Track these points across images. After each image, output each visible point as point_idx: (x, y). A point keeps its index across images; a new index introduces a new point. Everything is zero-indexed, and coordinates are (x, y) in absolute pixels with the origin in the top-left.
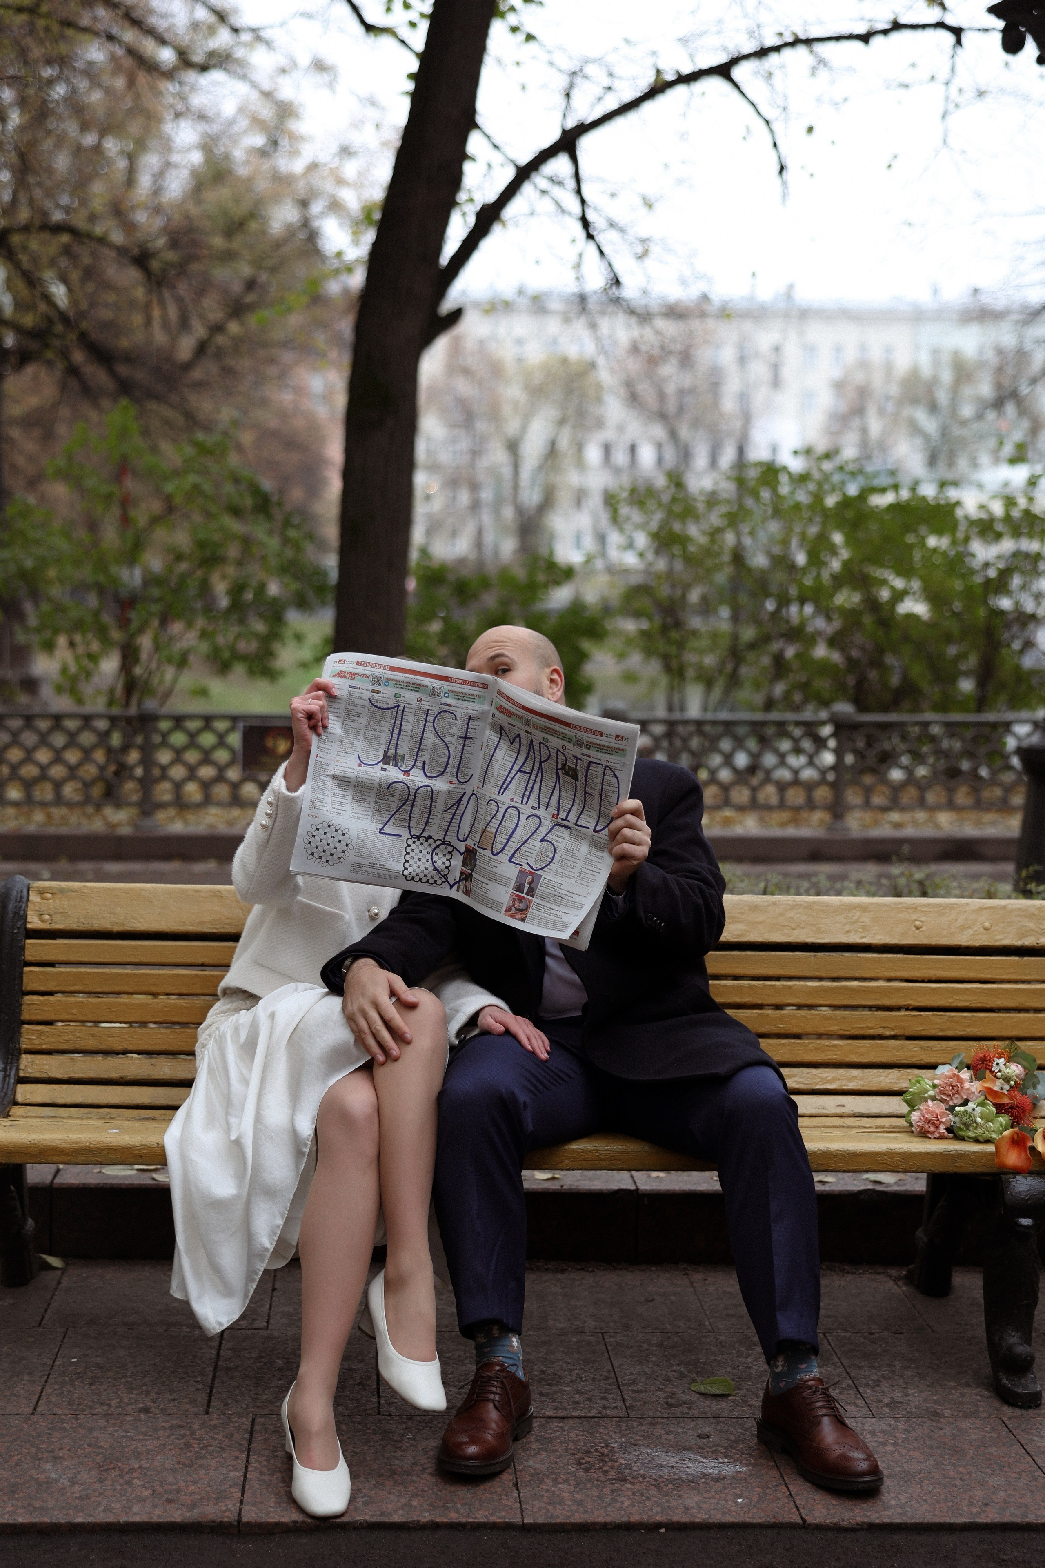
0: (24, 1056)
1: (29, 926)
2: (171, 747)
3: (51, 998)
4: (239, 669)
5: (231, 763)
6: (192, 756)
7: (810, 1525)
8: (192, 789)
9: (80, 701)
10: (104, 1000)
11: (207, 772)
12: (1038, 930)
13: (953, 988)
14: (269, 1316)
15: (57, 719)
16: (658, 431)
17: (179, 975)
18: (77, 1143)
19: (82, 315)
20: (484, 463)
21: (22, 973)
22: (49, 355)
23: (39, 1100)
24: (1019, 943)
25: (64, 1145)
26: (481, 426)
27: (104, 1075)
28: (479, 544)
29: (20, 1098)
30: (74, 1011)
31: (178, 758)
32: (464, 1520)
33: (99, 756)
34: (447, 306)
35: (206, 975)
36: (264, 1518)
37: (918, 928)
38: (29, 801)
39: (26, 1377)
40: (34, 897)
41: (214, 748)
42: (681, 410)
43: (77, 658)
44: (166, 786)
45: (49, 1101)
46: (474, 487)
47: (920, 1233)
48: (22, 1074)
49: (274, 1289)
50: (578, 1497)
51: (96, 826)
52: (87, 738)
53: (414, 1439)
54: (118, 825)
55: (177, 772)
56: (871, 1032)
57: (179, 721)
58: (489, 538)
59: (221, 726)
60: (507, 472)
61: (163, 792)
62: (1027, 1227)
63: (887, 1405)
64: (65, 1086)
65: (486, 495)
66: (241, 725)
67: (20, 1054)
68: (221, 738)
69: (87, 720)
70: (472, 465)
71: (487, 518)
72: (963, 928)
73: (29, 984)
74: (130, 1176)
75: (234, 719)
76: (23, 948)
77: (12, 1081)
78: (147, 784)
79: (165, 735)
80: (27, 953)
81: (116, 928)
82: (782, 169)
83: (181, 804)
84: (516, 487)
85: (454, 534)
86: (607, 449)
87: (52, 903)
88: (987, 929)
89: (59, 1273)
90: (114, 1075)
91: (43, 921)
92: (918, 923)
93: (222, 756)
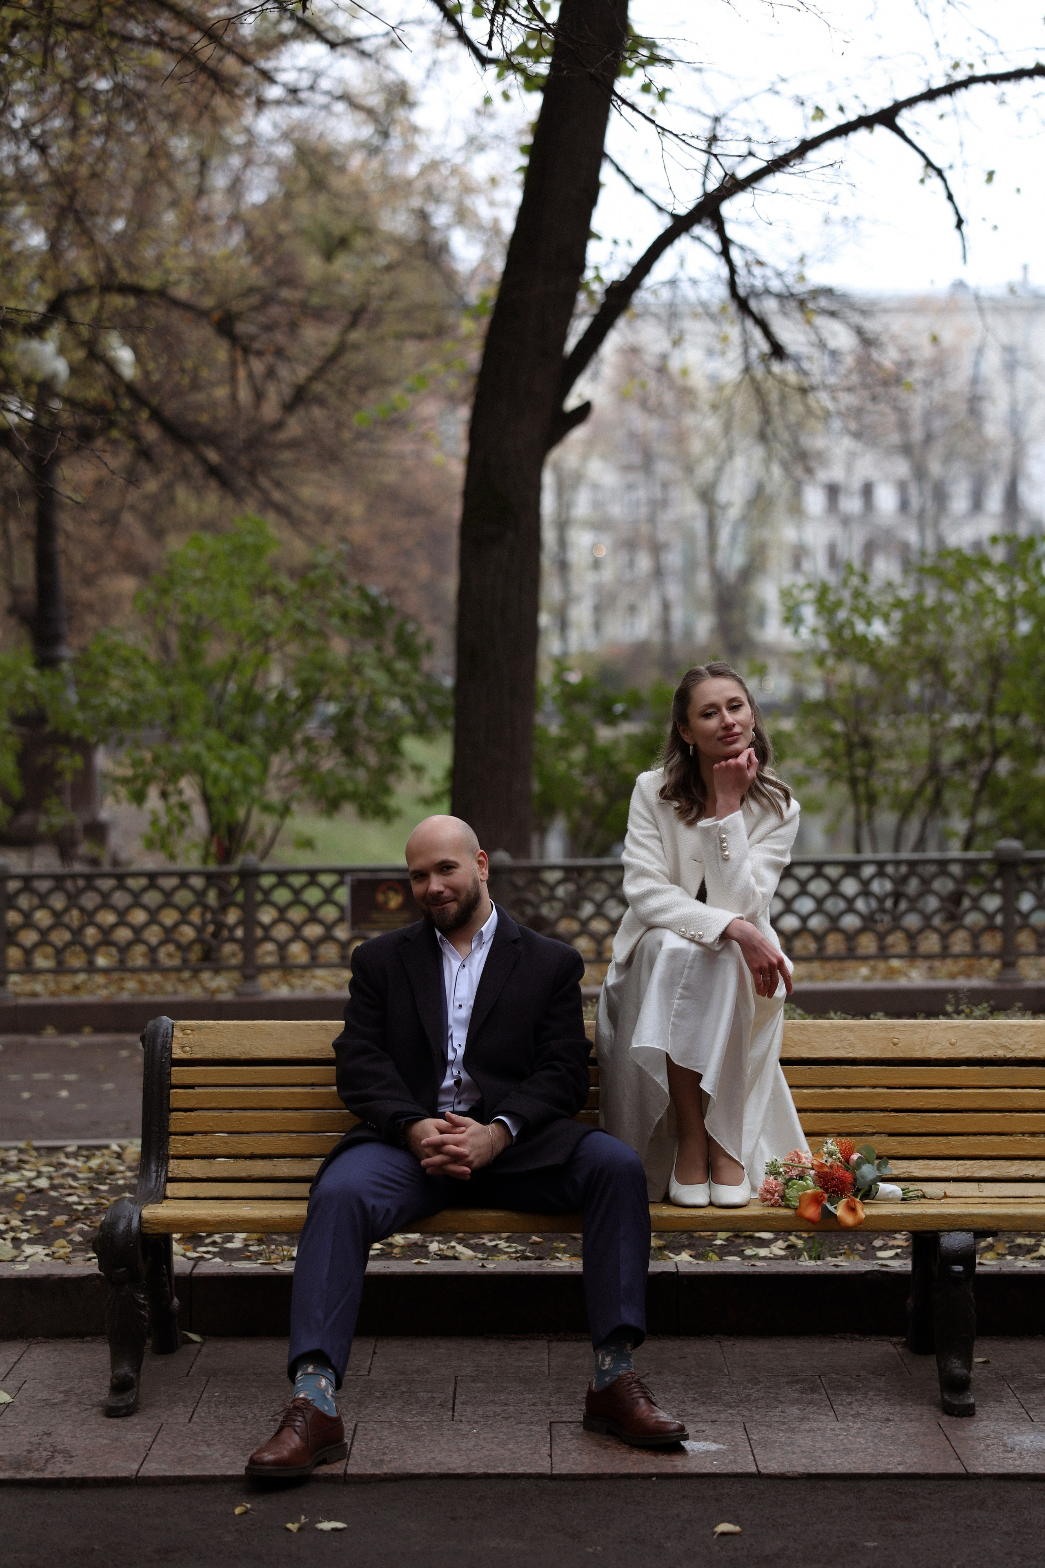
0: (171, 1161)
1: (174, 1056)
2: (274, 905)
3: (192, 1114)
4: (349, 809)
5: (341, 920)
6: (297, 914)
7: (764, 1475)
8: (297, 949)
9: (172, 857)
10: (235, 1113)
11: (313, 931)
12: (995, 1044)
13: (924, 1093)
14: (370, 1369)
15: (152, 877)
16: (902, 468)
17: (293, 1093)
18: (219, 1216)
19: (155, 388)
20: (668, 516)
21: (169, 1094)
22: (115, 434)
23: (185, 1195)
24: (979, 1055)
25: (209, 1218)
26: (663, 468)
27: (236, 1175)
28: (665, 625)
29: (169, 1193)
30: (211, 1124)
31: (282, 918)
32: (508, 1472)
33: (195, 916)
34: (572, 403)
35: (315, 1093)
36: (361, 1471)
37: (895, 1044)
38: (122, 967)
39: (181, 1404)
40: (177, 1033)
41: (321, 904)
42: (929, 438)
43: (169, 810)
44: (270, 947)
45: (192, 1195)
46: (657, 549)
47: (910, 1301)
48: (170, 1175)
49: (374, 1353)
50: (595, 1461)
51: (195, 992)
52: (183, 897)
53: (477, 1433)
54: (218, 990)
55: (282, 932)
56: (856, 1130)
57: (282, 876)
58: (677, 616)
59: (327, 880)
60: (700, 527)
61: (267, 952)
62: (958, 1272)
63: (852, 1415)
64: (205, 1184)
65: (673, 559)
66: (348, 879)
67: (168, 1159)
68: (329, 893)
69: (184, 876)
70: (652, 519)
71: (674, 590)
72: (933, 1044)
73: (174, 1103)
74: (256, 1268)
75: (341, 873)
76: (170, 1074)
77: (163, 1180)
78: (249, 945)
79: (267, 892)
80: (173, 1078)
81: (243, 1057)
82: (960, 223)
83: (285, 966)
84: (712, 548)
85: (632, 609)
86: (833, 491)
87: (193, 1038)
88: (953, 1045)
89: (198, 1345)
90: (243, 1174)
91: (185, 1052)
92: (895, 1040)
93: (329, 913)
